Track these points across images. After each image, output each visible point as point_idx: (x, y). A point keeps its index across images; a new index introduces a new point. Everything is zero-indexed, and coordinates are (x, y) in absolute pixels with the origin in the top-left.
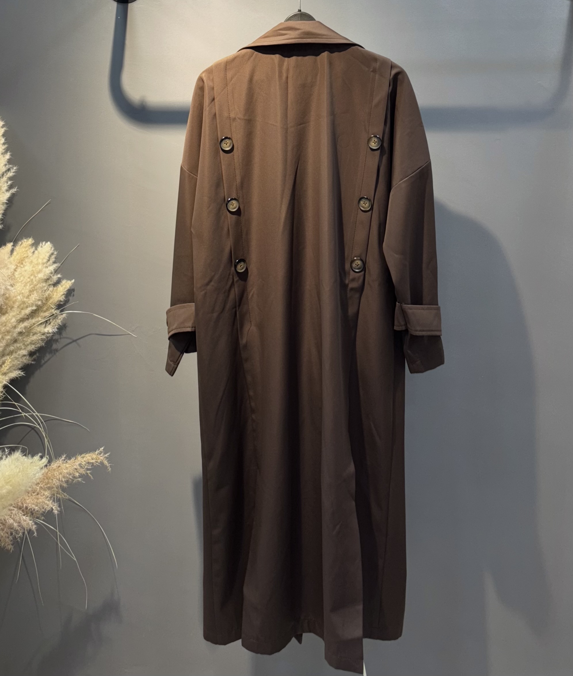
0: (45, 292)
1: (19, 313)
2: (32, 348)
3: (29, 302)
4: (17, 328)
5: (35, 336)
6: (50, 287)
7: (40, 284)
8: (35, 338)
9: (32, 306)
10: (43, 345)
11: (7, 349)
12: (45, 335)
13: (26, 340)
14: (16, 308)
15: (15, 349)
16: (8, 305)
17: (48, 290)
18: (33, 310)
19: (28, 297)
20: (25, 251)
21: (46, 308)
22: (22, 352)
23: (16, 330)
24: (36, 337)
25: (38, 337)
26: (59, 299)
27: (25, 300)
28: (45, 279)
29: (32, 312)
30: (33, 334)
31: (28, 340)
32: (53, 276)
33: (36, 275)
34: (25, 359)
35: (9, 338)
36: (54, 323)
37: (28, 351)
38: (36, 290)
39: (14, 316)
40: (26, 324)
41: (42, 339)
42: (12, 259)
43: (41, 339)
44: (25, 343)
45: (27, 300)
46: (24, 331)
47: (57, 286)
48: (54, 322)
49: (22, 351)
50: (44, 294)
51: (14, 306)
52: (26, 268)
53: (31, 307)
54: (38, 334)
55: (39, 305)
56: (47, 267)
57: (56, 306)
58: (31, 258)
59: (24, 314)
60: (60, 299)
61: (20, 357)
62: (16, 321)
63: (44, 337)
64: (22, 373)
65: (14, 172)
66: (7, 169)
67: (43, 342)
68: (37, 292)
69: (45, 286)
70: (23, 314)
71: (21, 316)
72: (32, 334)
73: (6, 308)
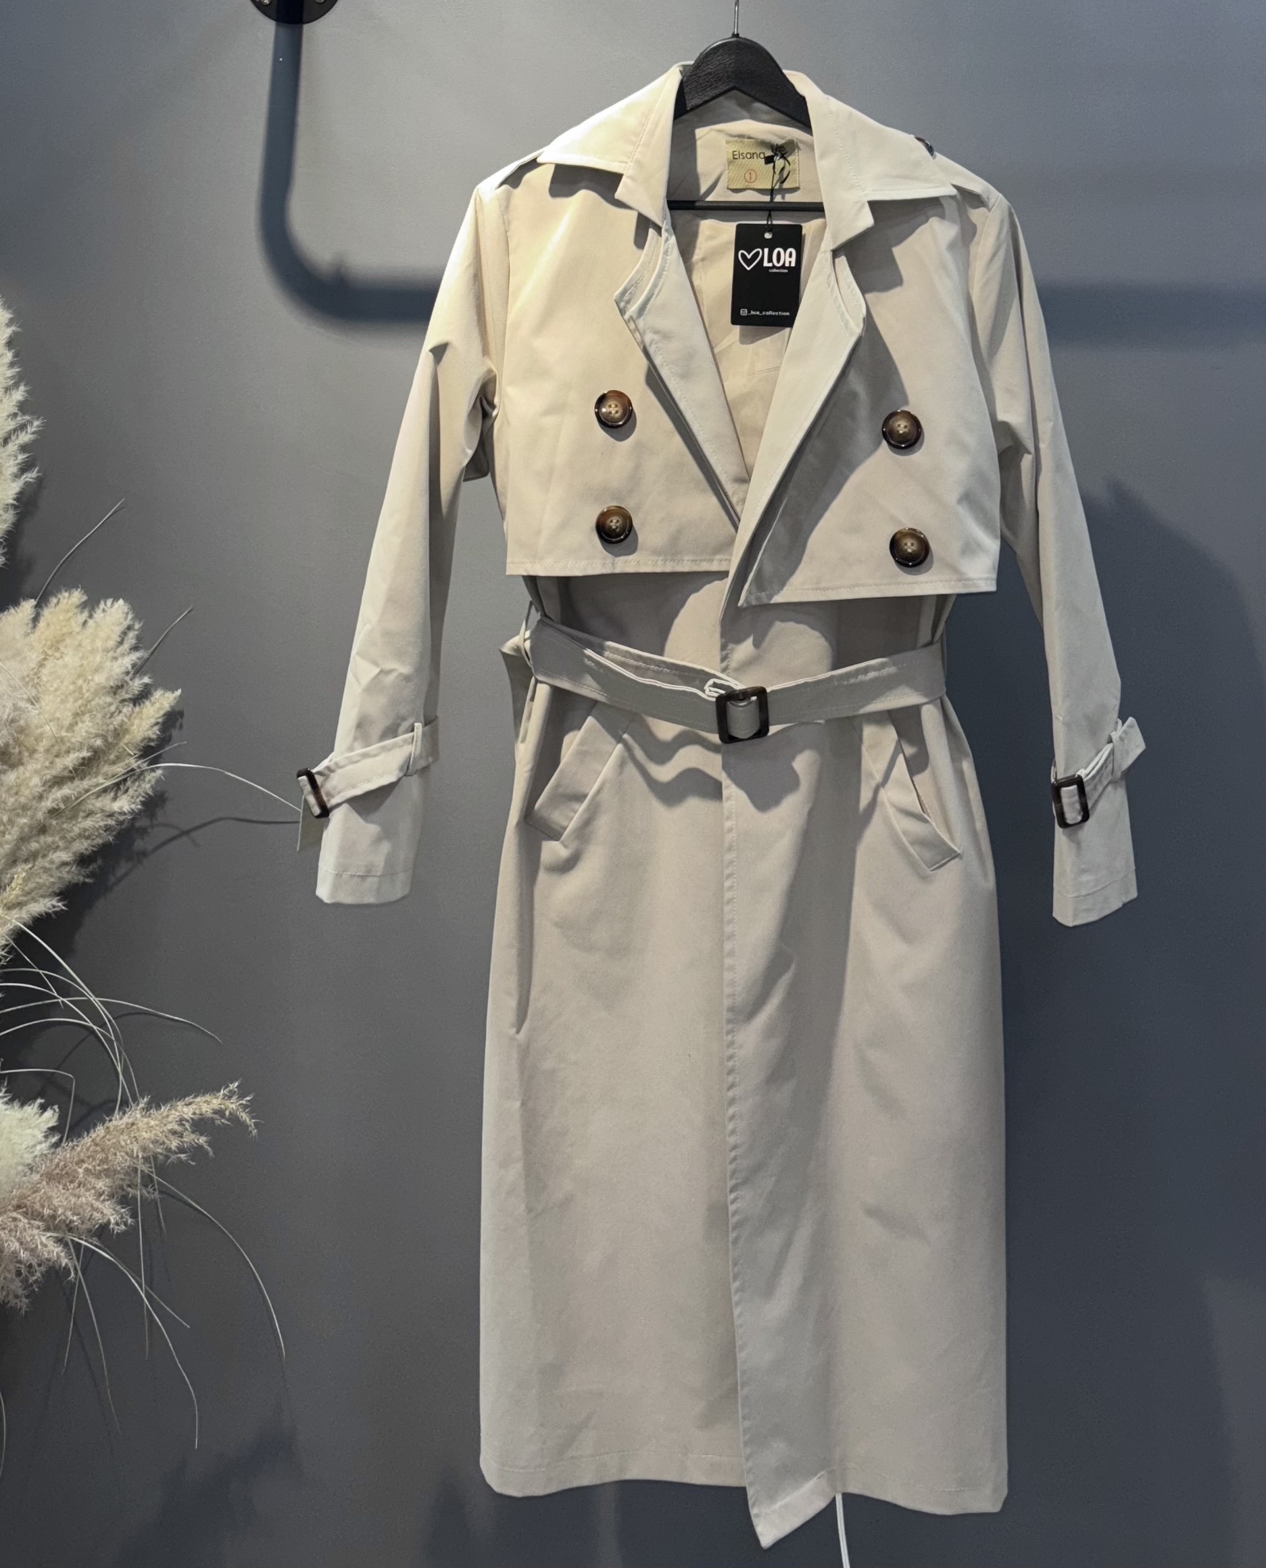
0: (110, 718)
1: (51, 766)
2: (83, 847)
3: (73, 740)
4: (45, 799)
5: (89, 819)
6: (124, 706)
7: (100, 698)
8: (88, 823)
9: (80, 750)
10: (111, 840)
11: (23, 848)
12: (114, 818)
13: (69, 829)
14: (41, 753)
15: (41, 848)
16: (25, 747)
17: (120, 712)
18: (83, 758)
19: (71, 728)
20: (64, 620)
21: (117, 754)
22: (60, 857)
23: (43, 804)
24: (92, 821)
25: (98, 822)
26: (146, 734)
27: (64, 734)
28: (112, 687)
29: (82, 764)
30: (84, 814)
31: (74, 828)
32: (131, 680)
33: (90, 678)
34: (68, 872)
35: (26, 824)
36: (136, 791)
37: (74, 854)
38: (90, 711)
39: (37, 772)
40: (66, 790)
41: (108, 827)
42: (33, 637)
43: (106, 825)
44: (68, 836)
45: (69, 735)
46: (62, 806)
47: (142, 705)
48: (135, 788)
49: (58, 854)
50: (108, 721)
51: (37, 748)
52: (66, 659)
53: (78, 751)
54: (96, 814)
55: (98, 747)
56: (115, 658)
57: (140, 750)
58: (79, 638)
59: (61, 766)
60: (149, 735)
61: (54, 866)
62: (40, 784)
63: (111, 822)
64: (60, 904)
65: (33, 433)
66: (18, 425)
67: (109, 835)
68: (93, 718)
69: (110, 704)
70: (58, 768)
71: (54, 772)
72: (82, 814)
73: (20, 753)
